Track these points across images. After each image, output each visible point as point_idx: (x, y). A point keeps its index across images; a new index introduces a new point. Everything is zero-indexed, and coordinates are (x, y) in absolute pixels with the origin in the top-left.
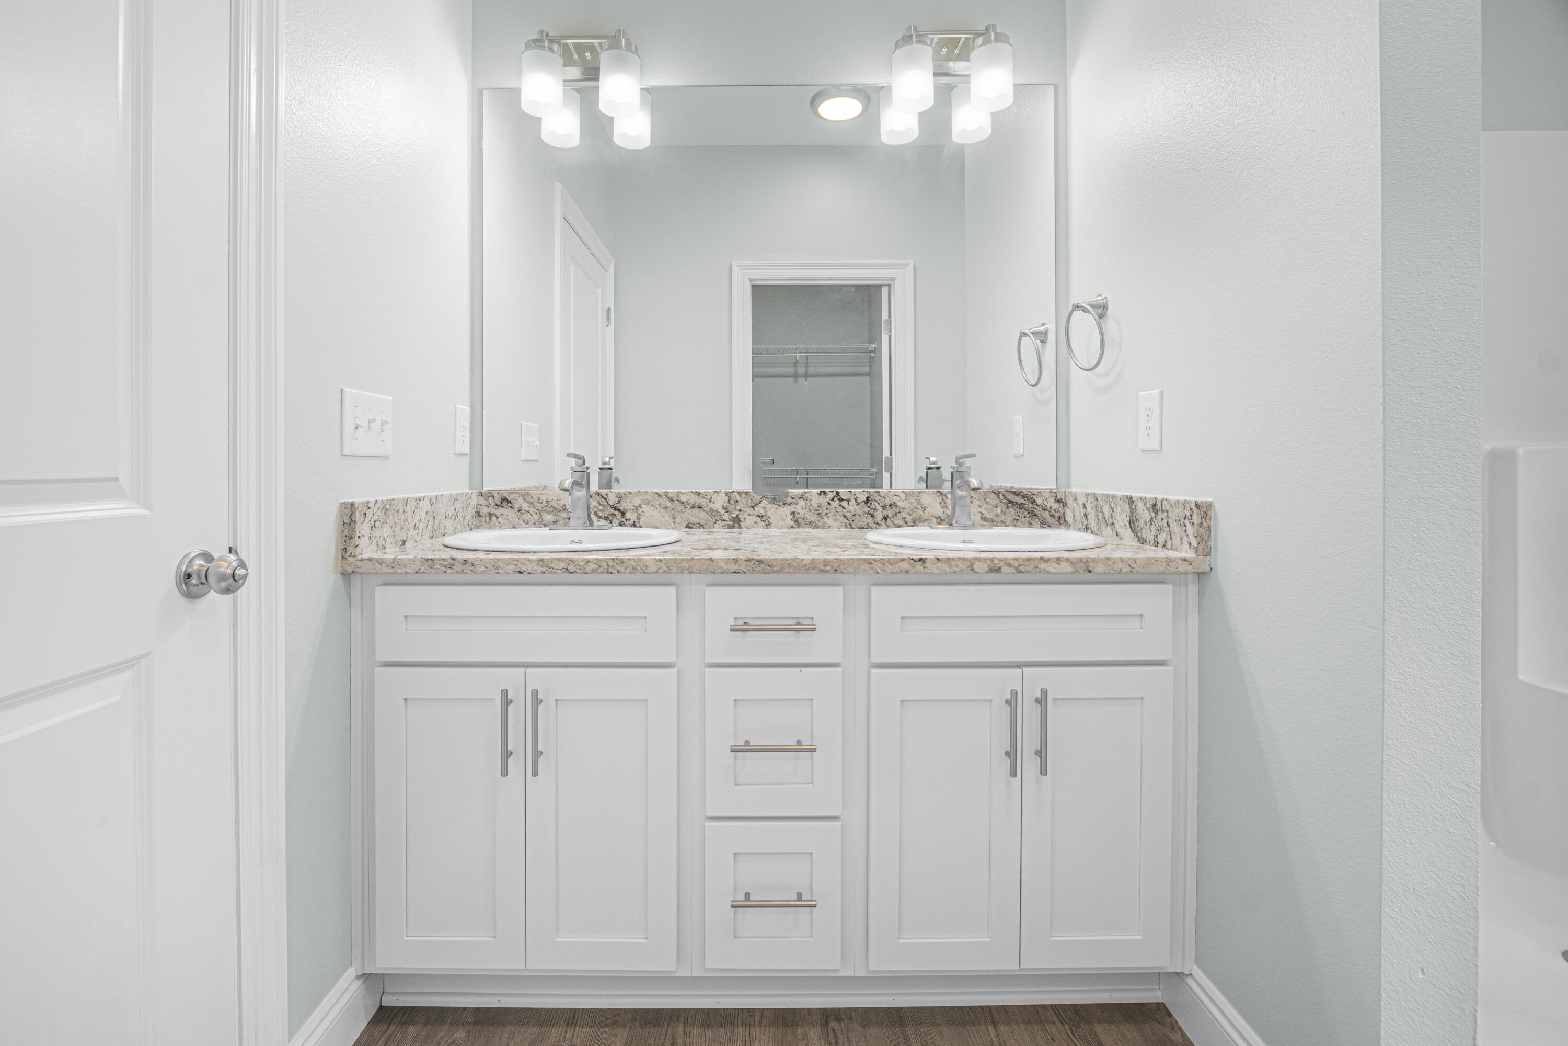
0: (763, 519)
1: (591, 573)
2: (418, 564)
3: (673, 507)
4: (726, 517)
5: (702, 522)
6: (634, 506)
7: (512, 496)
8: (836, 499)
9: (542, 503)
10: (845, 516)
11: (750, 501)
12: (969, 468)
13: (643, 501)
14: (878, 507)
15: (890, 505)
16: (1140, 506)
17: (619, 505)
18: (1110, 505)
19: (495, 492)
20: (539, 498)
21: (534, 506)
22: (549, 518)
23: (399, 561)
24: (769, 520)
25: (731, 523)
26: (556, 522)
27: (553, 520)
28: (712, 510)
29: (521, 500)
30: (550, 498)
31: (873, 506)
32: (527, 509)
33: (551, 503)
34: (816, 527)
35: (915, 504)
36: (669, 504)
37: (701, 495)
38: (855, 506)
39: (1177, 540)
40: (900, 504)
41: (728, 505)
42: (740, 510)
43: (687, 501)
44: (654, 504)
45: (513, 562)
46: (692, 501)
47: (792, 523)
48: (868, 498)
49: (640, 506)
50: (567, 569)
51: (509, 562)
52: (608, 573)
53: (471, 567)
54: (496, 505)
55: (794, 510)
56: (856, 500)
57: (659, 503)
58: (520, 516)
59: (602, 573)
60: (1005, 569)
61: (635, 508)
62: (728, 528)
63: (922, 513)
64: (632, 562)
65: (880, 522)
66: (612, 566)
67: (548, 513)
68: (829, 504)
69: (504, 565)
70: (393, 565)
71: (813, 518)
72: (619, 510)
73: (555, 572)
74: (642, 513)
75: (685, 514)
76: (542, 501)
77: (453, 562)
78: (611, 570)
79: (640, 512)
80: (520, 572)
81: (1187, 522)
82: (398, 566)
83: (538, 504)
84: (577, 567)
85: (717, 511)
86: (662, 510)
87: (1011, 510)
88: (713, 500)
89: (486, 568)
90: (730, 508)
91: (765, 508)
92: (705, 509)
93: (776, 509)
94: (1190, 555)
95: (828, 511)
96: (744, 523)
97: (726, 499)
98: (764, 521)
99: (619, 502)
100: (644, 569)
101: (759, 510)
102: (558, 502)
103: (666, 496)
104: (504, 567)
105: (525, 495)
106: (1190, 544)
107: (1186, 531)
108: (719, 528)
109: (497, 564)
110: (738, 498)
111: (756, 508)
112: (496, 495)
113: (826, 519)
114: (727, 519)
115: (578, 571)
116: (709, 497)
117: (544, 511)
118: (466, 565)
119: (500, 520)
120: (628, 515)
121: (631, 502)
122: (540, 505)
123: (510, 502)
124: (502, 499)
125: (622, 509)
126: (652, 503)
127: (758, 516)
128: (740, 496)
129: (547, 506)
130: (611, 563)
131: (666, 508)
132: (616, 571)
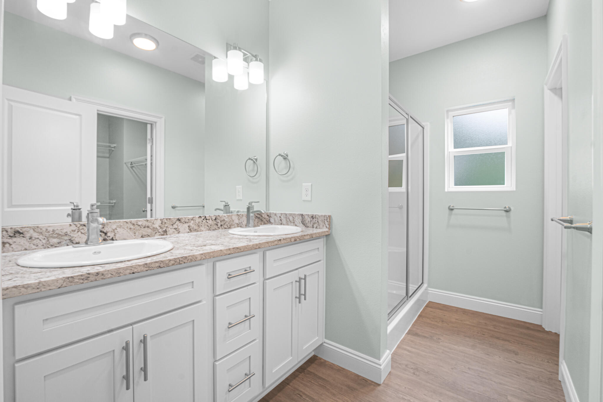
0: (177, 230)
1: (172, 266)
2: (62, 282)
3: (134, 228)
4: (160, 230)
5: (149, 234)
6: (112, 229)
7: (24, 230)
8: (205, 219)
9: (49, 232)
10: (208, 226)
11: (171, 222)
12: (253, 206)
13: (118, 226)
14: (219, 222)
15: (223, 220)
16: (306, 217)
17: (103, 229)
18: (293, 217)
19: (8, 228)
20: (47, 230)
21: (42, 235)
22: (55, 241)
23: (44, 283)
24: (179, 230)
25: (163, 233)
26: (60, 243)
27: (58, 242)
28: (154, 228)
29: (32, 231)
30: (56, 229)
31: (217, 221)
32: (37, 237)
33: (56, 232)
34: (198, 231)
35: (230, 220)
36: (132, 227)
37: (149, 221)
38: (212, 222)
39: (321, 226)
40: (226, 220)
41: (161, 225)
42: (167, 227)
43: (141, 225)
44: (124, 227)
45: (129, 268)
46: (144, 225)
47: (188, 231)
48: (216, 218)
49: (116, 229)
50: (160, 266)
51: (126, 268)
52: (179, 264)
53: (101, 276)
54: (10, 236)
55: (189, 225)
56: (212, 219)
57: (126, 226)
58: (31, 241)
59: (177, 265)
60: (298, 240)
61: (113, 230)
62: (161, 236)
63: (232, 222)
64: (190, 257)
65: (219, 227)
66: (182, 261)
67: (54, 238)
68: (202, 221)
69: (124, 271)
70: (38, 287)
71: (196, 227)
72: (103, 232)
73: (153, 269)
74: (117, 233)
75: (141, 231)
76: (49, 231)
77: (89, 276)
78: (181, 262)
79: (116, 232)
80: (133, 273)
81: (325, 221)
82: (43, 287)
83: (46, 233)
84: (165, 264)
85: (156, 228)
86: (129, 230)
87: (257, 219)
88: (154, 223)
89: (112, 275)
90: (162, 226)
91: (177, 225)
92: (151, 228)
93: (182, 225)
94: (327, 230)
95: (202, 224)
96: (169, 233)
97: (161, 222)
98: (177, 231)
99: (103, 228)
100: (195, 259)
101: (175, 226)
102: (62, 231)
103: (131, 223)
104: (124, 272)
105: (35, 229)
106: (327, 227)
107: (325, 223)
108: (157, 236)
109: (119, 271)
110: (166, 221)
111: (174, 225)
112: (9, 230)
113: (201, 228)
114: (161, 232)
115: (165, 266)
116: (152, 222)
117: (51, 237)
118: (98, 276)
119: (13, 246)
120: (109, 234)
121: (110, 227)
122: (47, 233)
123: (22, 233)
124: (15, 232)
125: (105, 231)
126: (123, 227)
127: (175, 229)
128: (167, 220)
129: (53, 234)
130: (181, 259)
131: (130, 229)
132: (183, 263)
